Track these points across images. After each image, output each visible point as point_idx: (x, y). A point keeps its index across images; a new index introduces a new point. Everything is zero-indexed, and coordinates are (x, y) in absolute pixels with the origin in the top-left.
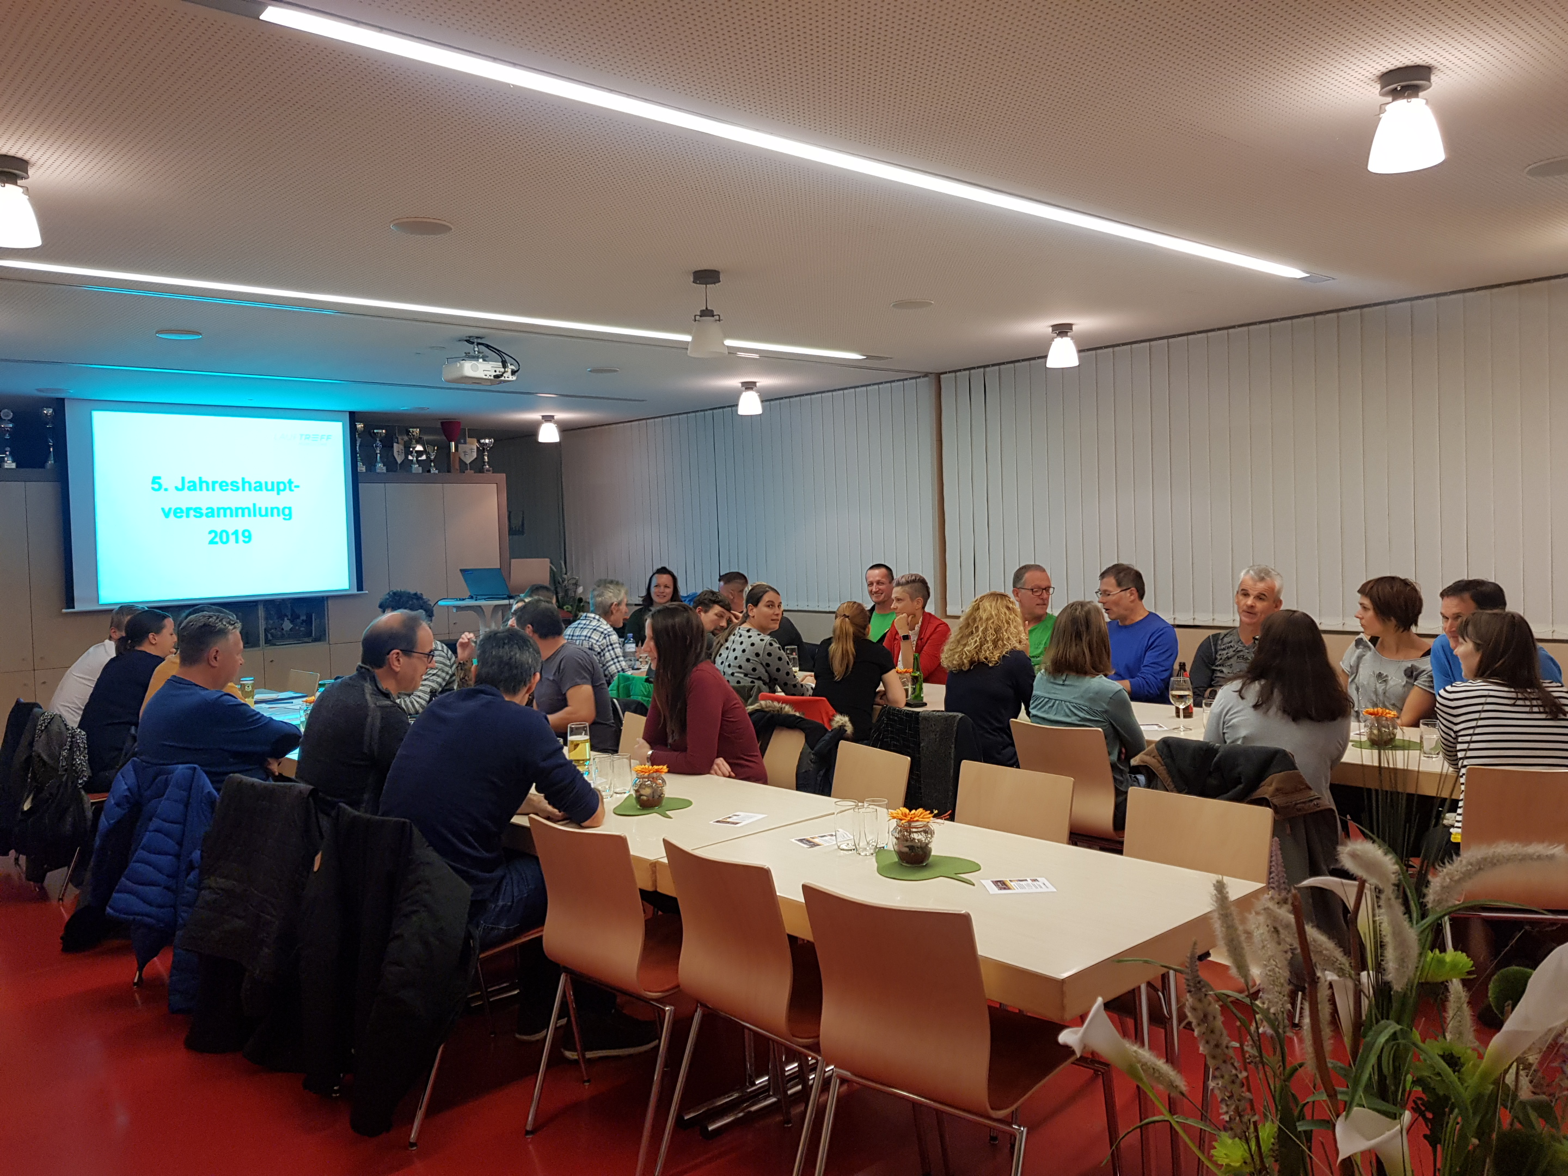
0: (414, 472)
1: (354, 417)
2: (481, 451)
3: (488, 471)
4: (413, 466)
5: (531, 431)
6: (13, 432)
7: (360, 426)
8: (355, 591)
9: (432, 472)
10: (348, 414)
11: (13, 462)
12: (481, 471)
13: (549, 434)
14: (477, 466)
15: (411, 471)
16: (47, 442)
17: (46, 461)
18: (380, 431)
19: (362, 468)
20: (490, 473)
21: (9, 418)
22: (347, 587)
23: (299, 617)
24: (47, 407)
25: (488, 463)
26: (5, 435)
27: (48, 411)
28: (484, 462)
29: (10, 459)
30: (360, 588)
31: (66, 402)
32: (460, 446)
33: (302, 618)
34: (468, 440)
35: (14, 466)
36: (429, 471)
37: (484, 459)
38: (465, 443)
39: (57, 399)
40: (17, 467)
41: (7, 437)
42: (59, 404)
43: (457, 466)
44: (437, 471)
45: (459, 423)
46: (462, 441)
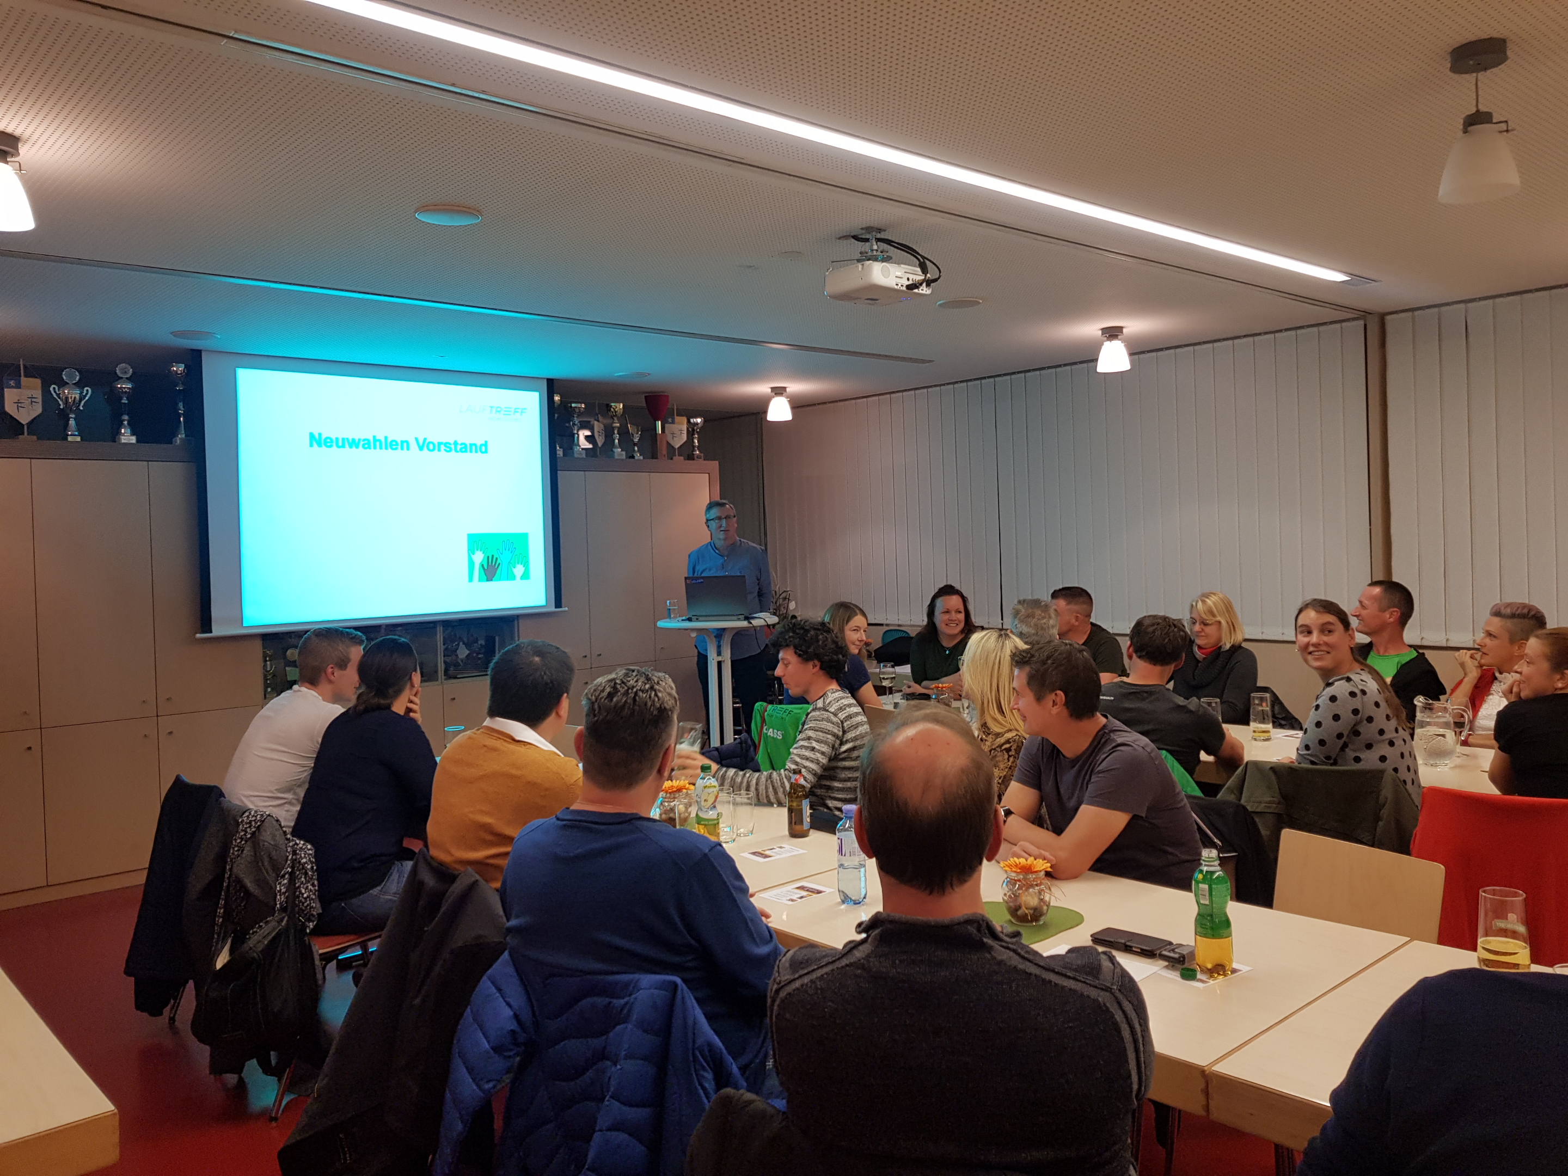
0: (616, 457)
1: (552, 385)
2: (691, 434)
3: (699, 457)
4: (615, 450)
5: (757, 410)
6: (131, 395)
7: (557, 398)
8: (552, 609)
9: (636, 458)
10: (545, 383)
11: (133, 434)
12: (690, 457)
13: (779, 411)
14: (687, 452)
15: (613, 457)
16: (177, 409)
17: (175, 434)
18: (579, 405)
19: (560, 452)
20: (701, 461)
21: (128, 376)
22: (542, 602)
23: (476, 641)
24: (177, 362)
25: (698, 447)
26: (121, 398)
27: (179, 368)
28: (694, 447)
29: (129, 430)
30: (558, 603)
31: (203, 354)
32: (667, 425)
33: (479, 642)
34: (677, 419)
35: (133, 440)
36: (633, 457)
37: (693, 442)
38: (673, 422)
39: (193, 350)
40: (138, 441)
41: (125, 401)
42: (194, 359)
43: (665, 452)
44: (641, 458)
45: (667, 397)
46: (670, 420)
